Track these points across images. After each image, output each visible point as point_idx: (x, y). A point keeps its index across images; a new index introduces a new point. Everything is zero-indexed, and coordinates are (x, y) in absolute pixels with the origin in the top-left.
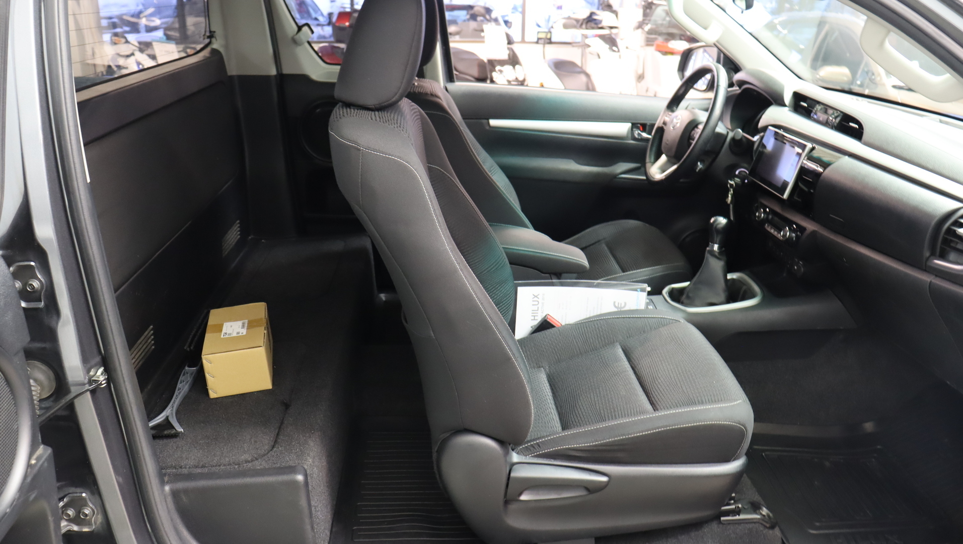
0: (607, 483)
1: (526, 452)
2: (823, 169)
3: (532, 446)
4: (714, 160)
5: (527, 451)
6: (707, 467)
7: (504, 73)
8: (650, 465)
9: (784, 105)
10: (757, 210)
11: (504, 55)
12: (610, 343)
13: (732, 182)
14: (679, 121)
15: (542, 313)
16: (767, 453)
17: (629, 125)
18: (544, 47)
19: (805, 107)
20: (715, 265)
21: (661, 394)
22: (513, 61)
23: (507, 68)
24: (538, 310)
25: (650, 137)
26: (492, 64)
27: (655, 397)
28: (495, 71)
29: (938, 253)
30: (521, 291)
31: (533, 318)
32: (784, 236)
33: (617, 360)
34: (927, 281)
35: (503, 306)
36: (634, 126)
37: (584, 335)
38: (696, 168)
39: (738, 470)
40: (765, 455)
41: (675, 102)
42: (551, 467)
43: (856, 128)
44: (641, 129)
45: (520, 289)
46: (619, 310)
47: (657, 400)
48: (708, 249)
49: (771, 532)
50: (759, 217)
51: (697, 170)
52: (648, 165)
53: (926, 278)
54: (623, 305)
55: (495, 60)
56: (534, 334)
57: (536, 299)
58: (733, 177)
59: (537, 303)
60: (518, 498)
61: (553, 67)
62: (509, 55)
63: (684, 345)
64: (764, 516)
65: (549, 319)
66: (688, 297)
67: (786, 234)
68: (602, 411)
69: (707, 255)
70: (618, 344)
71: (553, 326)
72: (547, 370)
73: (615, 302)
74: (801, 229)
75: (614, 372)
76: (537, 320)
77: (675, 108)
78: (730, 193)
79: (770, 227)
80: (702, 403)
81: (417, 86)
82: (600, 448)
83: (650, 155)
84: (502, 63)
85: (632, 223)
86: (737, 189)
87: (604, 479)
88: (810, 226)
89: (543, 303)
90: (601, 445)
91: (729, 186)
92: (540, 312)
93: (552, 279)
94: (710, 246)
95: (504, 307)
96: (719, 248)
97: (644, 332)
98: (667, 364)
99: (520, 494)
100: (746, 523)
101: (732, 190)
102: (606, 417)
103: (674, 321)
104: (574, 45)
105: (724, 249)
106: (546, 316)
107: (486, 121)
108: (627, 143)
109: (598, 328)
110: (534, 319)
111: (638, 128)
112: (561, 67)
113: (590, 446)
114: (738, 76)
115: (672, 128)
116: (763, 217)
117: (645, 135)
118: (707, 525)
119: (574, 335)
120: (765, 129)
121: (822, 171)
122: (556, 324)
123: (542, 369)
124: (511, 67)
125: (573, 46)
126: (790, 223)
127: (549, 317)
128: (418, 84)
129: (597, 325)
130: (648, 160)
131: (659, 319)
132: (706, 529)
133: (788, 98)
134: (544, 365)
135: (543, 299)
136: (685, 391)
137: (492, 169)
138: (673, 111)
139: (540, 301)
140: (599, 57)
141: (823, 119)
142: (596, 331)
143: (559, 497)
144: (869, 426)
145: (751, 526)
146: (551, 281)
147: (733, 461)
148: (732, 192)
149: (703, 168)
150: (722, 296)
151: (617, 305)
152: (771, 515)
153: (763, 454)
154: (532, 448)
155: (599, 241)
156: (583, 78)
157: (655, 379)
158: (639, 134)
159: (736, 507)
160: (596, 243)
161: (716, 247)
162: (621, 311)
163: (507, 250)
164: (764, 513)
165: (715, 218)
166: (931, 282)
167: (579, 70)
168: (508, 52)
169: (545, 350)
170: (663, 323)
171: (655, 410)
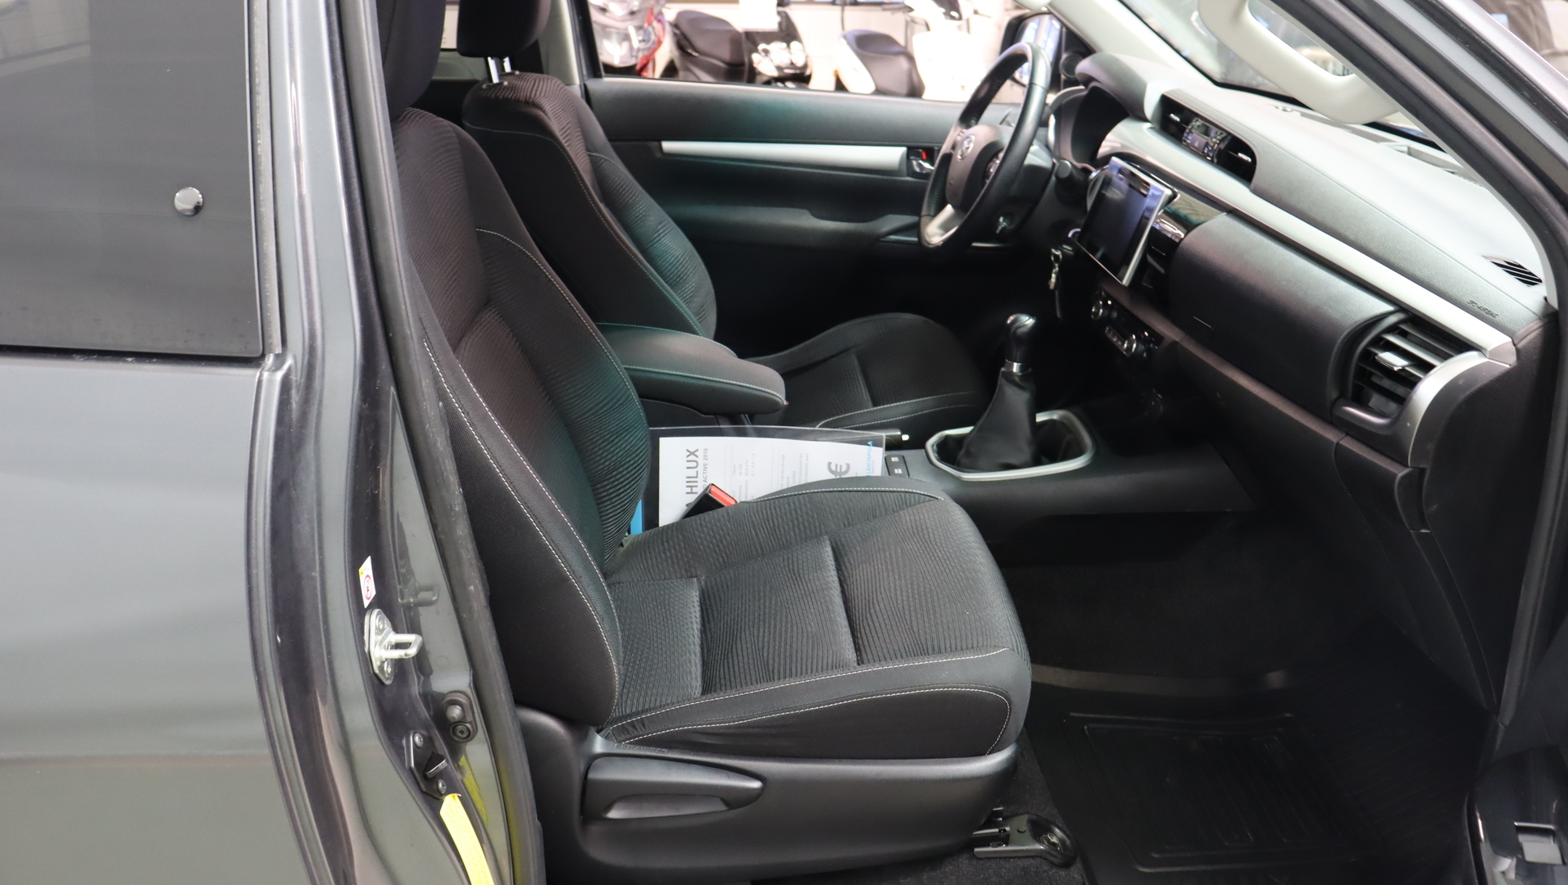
0: (762, 790)
1: (622, 734)
2: (1185, 231)
3: (632, 724)
4: (1031, 211)
5: (624, 733)
6: (940, 764)
7: (772, 55)
8: (837, 760)
9: (1144, 119)
10: (1094, 303)
11: (771, 23)
12: (812, 536)
13: (1058, 253)
14: (972, 146)
15: (705, 481)
16: (1093, 725)
17: (903, 150)
18: (843, 10)
19: (1176, 121)
20: (1016, 399)
21: (874, 634)
22: (788, 33)
23: (777, 48)
24: (697, 477)
25: (932, 168)
26: (752, 39)
27: (865, 638)
28: (756, 51)
29: (1350, 392)
30: (665, 443)
31: (689, 490)
32: (1129, 348)
33: (819, 566)
34: (1333, 442)
35: (625, 473)
36: (912, 151)
37: (771, 522)
38: (997, 228)
39: (999, 769)
40: (1088, 729)
41: (973, 111)
42: (662, 762)
43: (1246, 162)
44: (924, 157)
45: (663, 441)
46: (838, 477)
47: (866, 643)
48: (1003, 369)
49: (1063, 873)
50: (1097, 313)
51: (998, 231)
52: (924, 220)
53: (1331, 435)
54: (844, 469)
55: (758, 33)
56: (687, 519)
57: (692, 458)
58: (1060, 240)
59: (694, 464)
60: (604, 815)
61: (854, 44)
62: (780, 24)
63: (933, 543)
64: (1054, 844)
65: (715, 494)
66: (968, 454)
67: (1132, 347)
68: (771, 662)
69: (1001, 381)
70: (826, 537)
71: (721, 506)
72: (703, 583)
73: (830, 464)
74: (1157, 338)
75: (806, 589)
76: (696, 493)
77: (973, 121)
78: (1054, 271)
79: (1112, 333)
80: (940, 652)
81: (506, 87)
82: (746, 730)
83: (929, 203)
84: (768, 37)
85: (907, 318)
86: (1065, 263)
87: (756, 784)
88: (1169, 332)
89: (705, 465)
90: (749, 726)
91: (1052, 258)
92: (700, 479)
93: (719, 425)
94: (1006, 365)
95: (628, 473)
96: (1022, 369)
97: (875, 517)
98: (897, 577)
99: (608, 808)
100: (1019, 858)
101: (1057, 265)
102: (776, 671)
103: (928, 498)
104: (886, 7)
105: (1030, 370)
106: (708, 487)
107: (656, 144)
108: (900, 181)
109: (795, 510)
110: (692, 493)
111: (919, 156)
112: (869, 45)
113: (730, 727)
114: (1084, 66)
115: (959, 157)
116: (1103, 313)
117: (927, 165)
118: (950, 860)
119: (753, 522)
120: (1107, 159)
121: (1183, 235)
122: (725, 501)
123: (695, 579)
124: (784, 45)
125: (885, 10)
126: (1138, 326)
127: (713, 489)
128: (509, 83)
129: (794, 503)
130: (924, 211)
131: (902, 494)
132: (948, 868)
133: (1150, 106)
134: (699, 573)
135: (705, 457)
136: (915, 629)
137: (660, 227)
138: (968, 126)
139: (700, 460)
140: (928, 29)
141: (1199, 145)
142: (791, 514)
143: (677, 814)
144: (1276, 679)
145: (1027, 862)
146: (717, 426)
147: (990, 753)
148: (1057, 269)
149: (1012, 227)
150: (1026, 453)
151: (833, 468)
152: (1068, 842)
153: (1086, 727)
154: (631, 729)
155: (847, 350)
156: (903, 63)
157: (871, 606)
158: (920, 166)
159: (1000, 831)
160: (841, 353)
161: (1016, 367)
162: (841, 479)
163: (638, 374)
164: (1054, 840)
165: (1014, 316)
166: (1338, 443)
167: (896, 49)
168: (778, 19)
169: (702, 547)
170: (909, 500)
171: (858, 664)
